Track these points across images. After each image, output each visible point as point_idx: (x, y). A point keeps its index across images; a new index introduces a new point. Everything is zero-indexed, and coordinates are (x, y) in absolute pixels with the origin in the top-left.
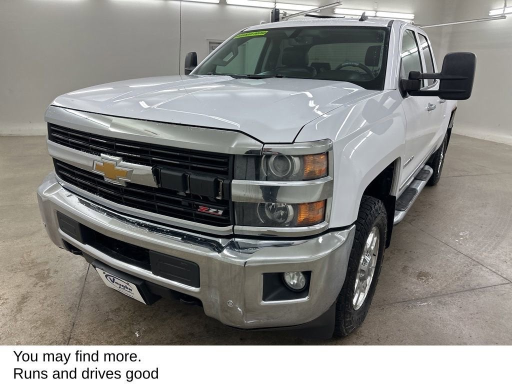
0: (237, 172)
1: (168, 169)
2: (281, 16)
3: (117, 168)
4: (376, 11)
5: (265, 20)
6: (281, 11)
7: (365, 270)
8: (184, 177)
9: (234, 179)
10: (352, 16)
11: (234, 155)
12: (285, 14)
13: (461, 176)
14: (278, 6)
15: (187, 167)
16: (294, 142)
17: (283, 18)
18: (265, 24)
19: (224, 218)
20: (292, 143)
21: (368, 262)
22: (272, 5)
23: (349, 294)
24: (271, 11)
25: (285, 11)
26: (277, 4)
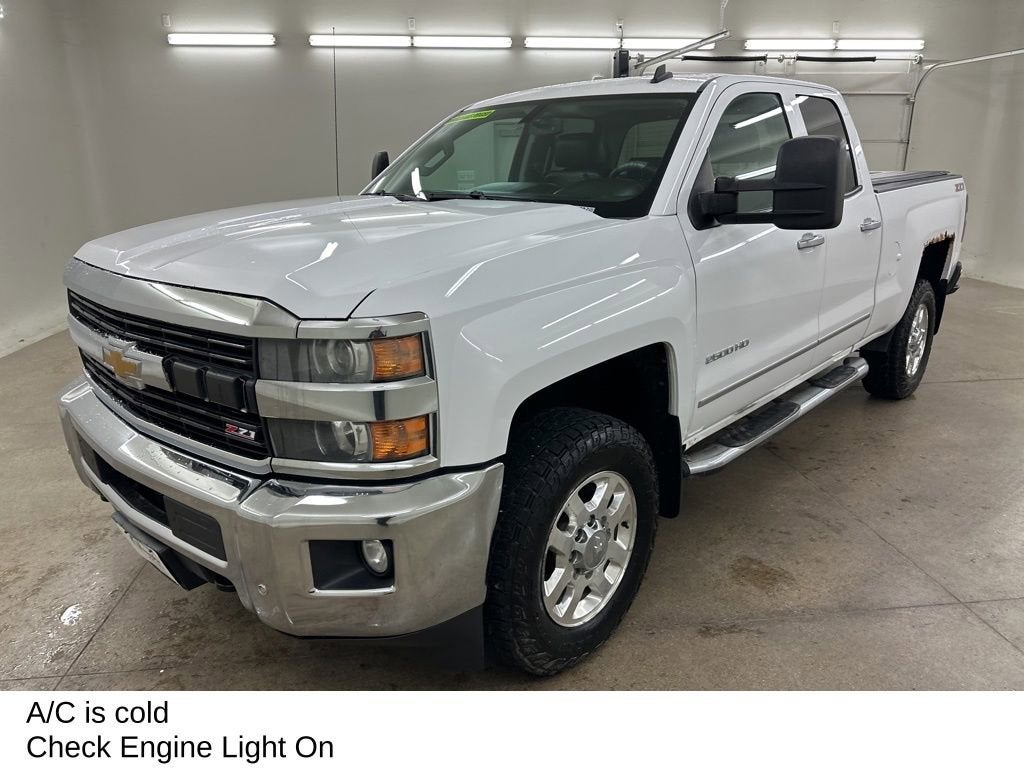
0: (264, 367)
1: (184, 361)
2: (632, 63)
3: (124, 359)
4: (837, 40)
5: (601, 74)
6: (632, 54)
7: (583, 552)
8: (200, 375)
9: (259, 378)
10: (783, 53)
11: (257, 339)
12: (641, 58)
13: (981, 380)
14: (628, 44)
15: (206, 359)
16: (349, 317)
17: (636, 67)
18: (600, 81)
19: (258, 444)
20: (346, 320)
21: (589, 536)
22: (615, 44)
23: (518, 591)
24: (613, 54)
25: (641, 53)
26: (624, 40)
